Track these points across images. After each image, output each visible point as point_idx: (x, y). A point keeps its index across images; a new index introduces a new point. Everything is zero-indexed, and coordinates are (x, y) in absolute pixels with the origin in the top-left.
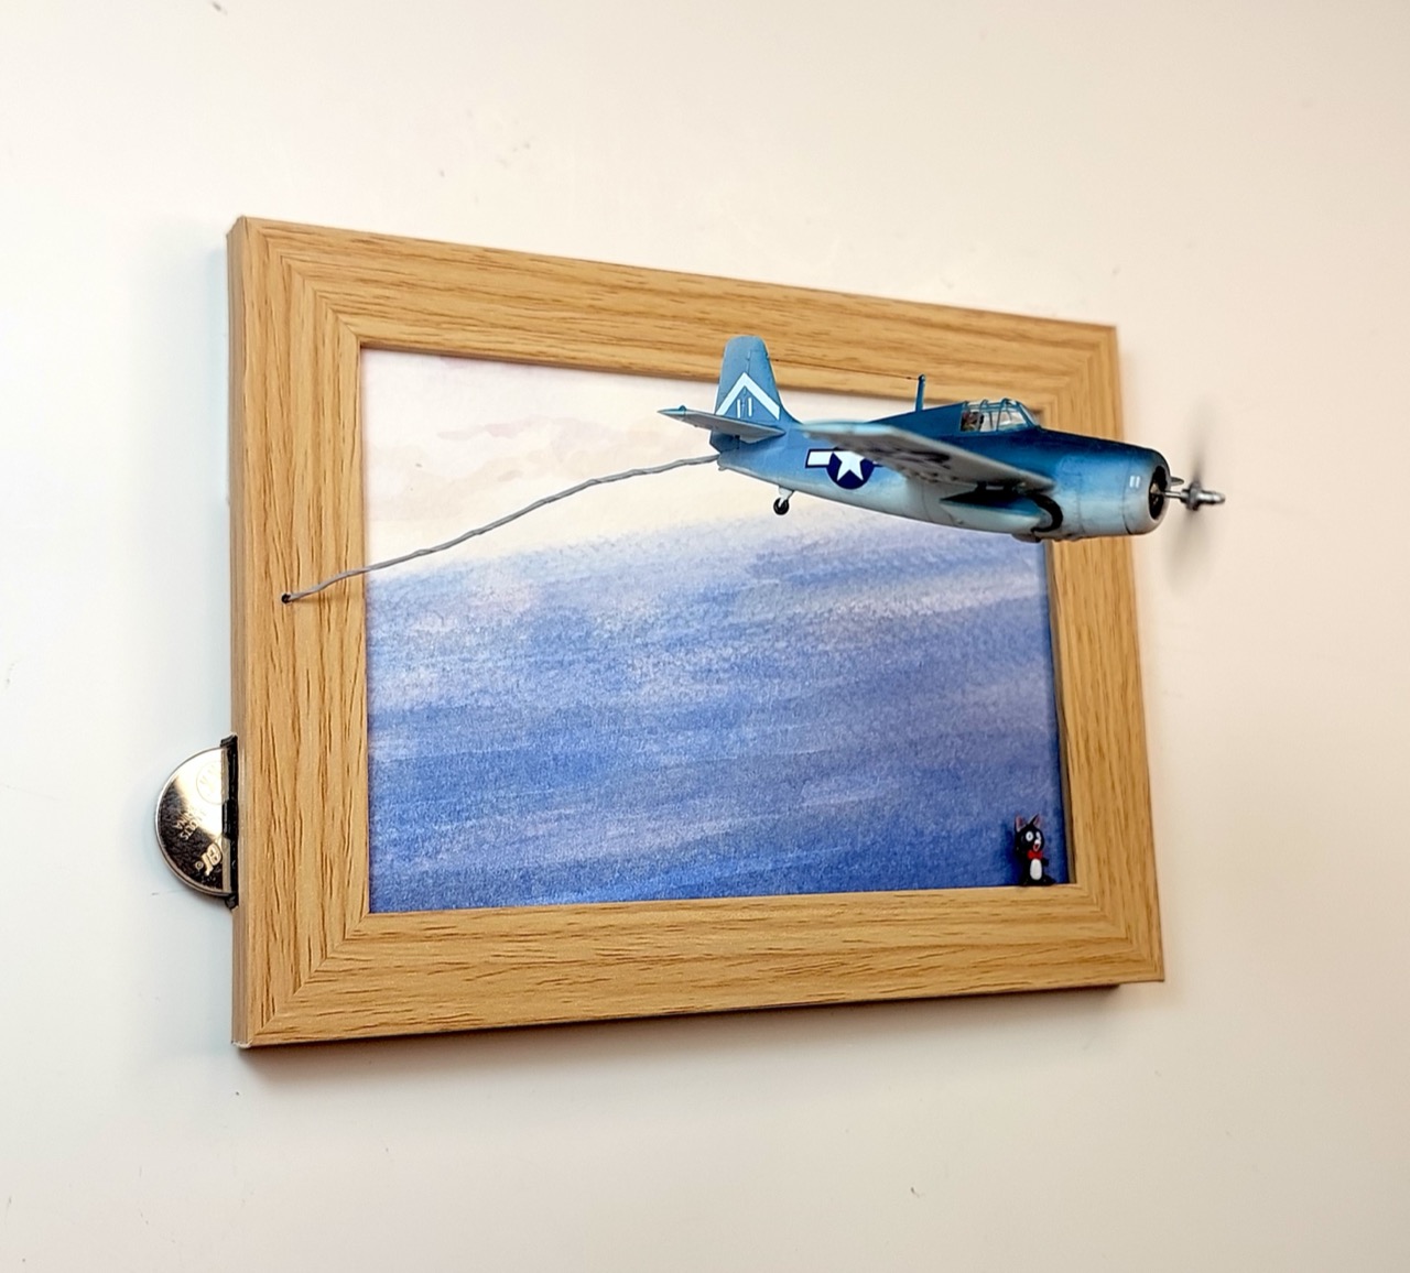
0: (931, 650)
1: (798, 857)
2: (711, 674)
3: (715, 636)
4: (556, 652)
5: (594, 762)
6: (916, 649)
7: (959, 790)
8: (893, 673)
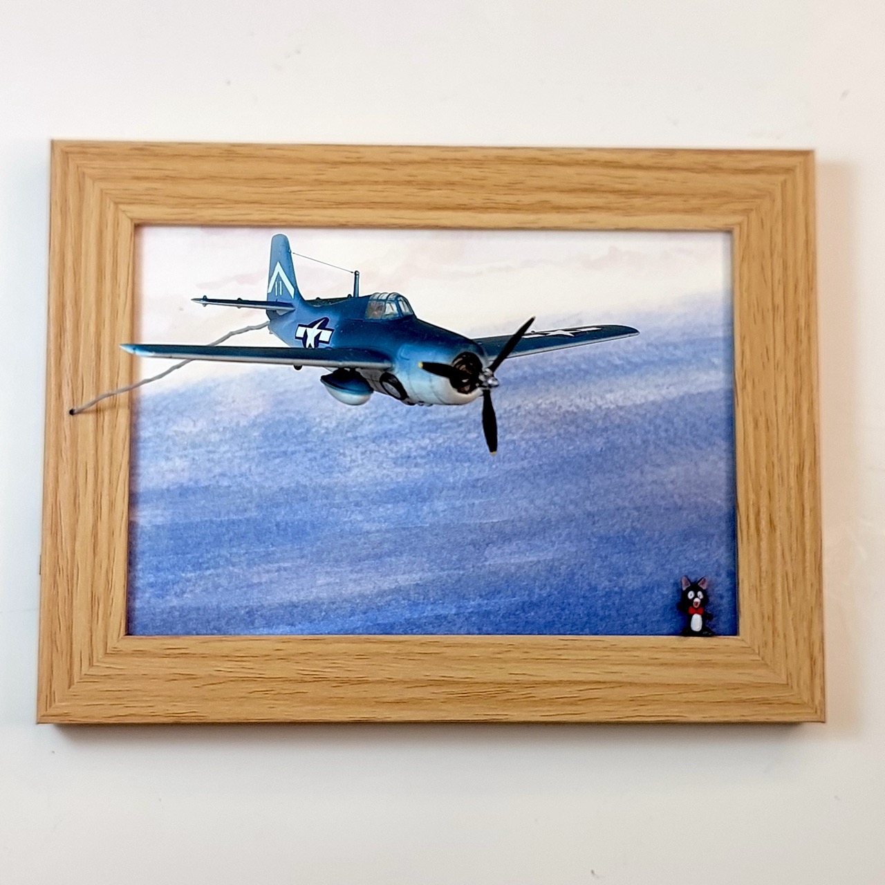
0: (612, 438)
1: (479, 605)
2: (410, 459)
3: (415, 430)
4: (282, 445)
5: (308, 528)
6: (598, 437)
7: (633, 554)
8: (574, 457)
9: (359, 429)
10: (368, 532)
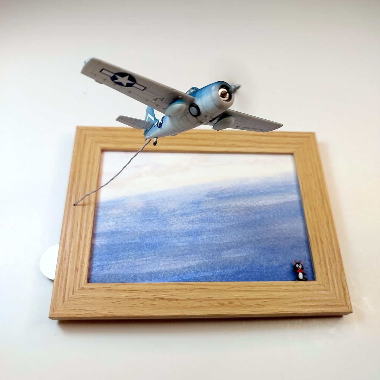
0: (263, 215)
2: (194, 222)
5: (157, 245)
9: (176, 212)
10: (179, 246)
